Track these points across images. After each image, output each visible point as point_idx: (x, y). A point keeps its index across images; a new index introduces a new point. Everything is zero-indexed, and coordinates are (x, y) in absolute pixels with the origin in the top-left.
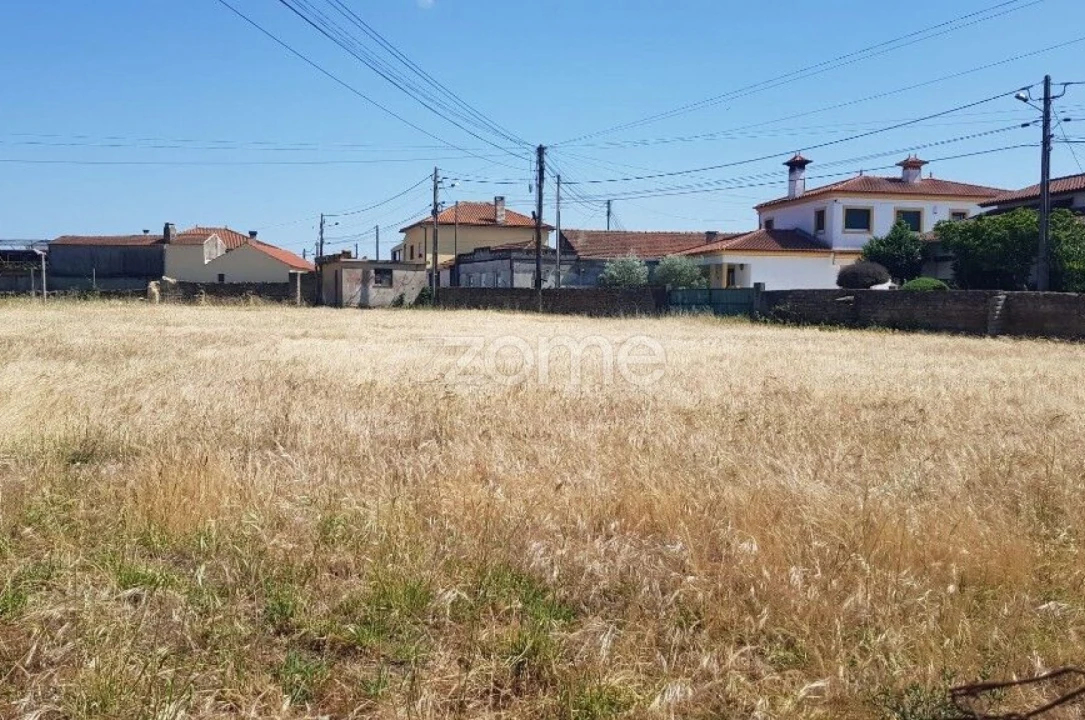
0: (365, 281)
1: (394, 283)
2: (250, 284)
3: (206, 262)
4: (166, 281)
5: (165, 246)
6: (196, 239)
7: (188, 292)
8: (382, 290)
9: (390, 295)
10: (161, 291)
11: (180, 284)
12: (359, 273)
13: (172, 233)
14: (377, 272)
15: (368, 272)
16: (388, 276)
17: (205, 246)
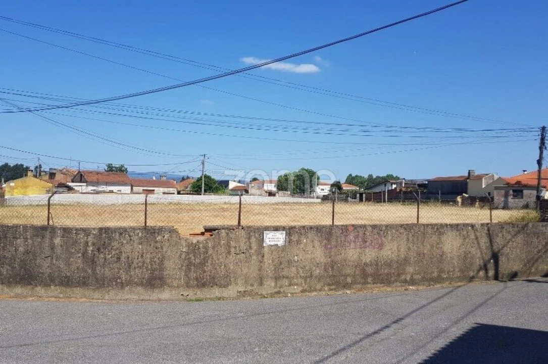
0: (506, 196)
1: (524, 197)
3: (484, 186)
4: (464, 196)
5: (468, 180)
6: (479, 178)
7: (473, 201)
8: (517, 200)
9: (523, 201)
10: (462, 201)
11: (470, 197)
12: (503, 192)
13: (472, 174)
14: (514, 191)
15: (509, 191)
16: (520, 193)
17: (483, 179)
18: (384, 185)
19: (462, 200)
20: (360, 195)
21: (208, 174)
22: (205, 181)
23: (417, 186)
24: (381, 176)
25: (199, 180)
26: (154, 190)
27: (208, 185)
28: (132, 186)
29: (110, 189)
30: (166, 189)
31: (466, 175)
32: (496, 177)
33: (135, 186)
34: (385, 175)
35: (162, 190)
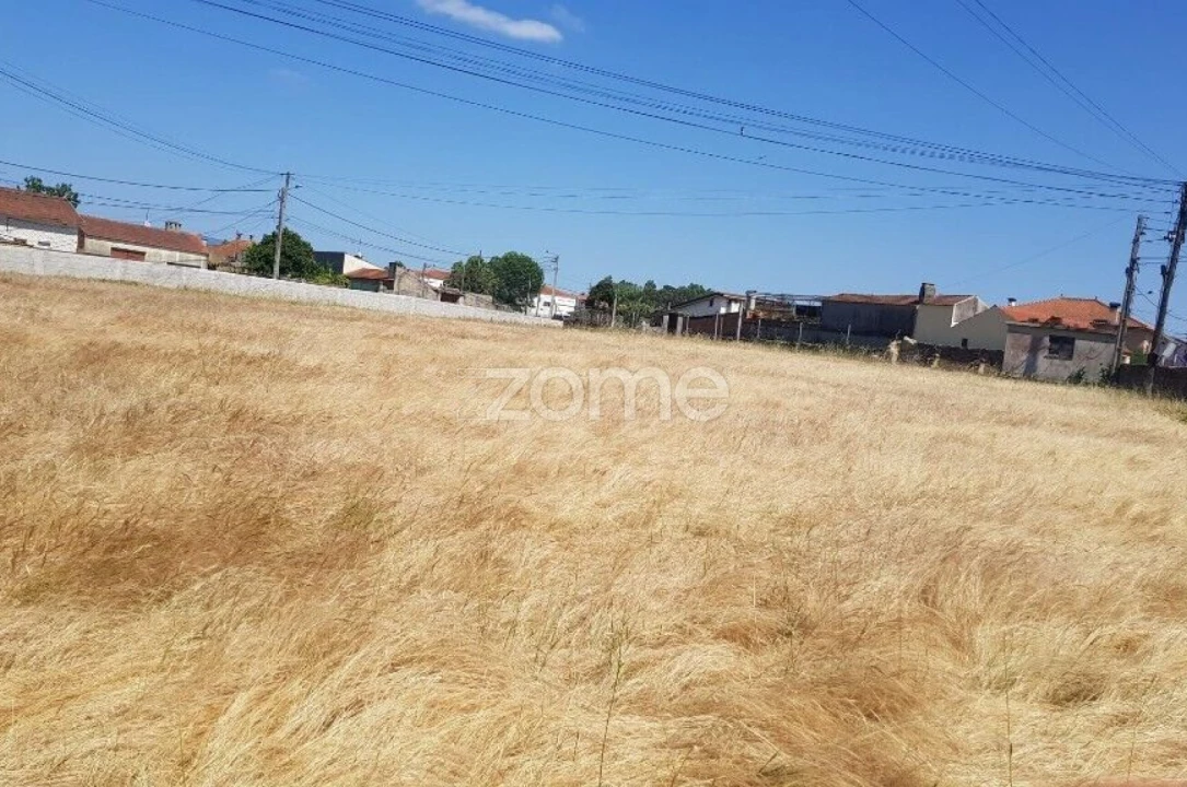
0: (1034, 350)
1: (1075, 356)
2: (984, 351)
3: (953, 324)
4: (907, 342)
5: (918, 307)
6: (946, 303)
7: (926, 354)
8: (1057, 361)
9: (1072, 367)
10: (901, 352)
11: (920, 346)
12: (1027, 339)
13: (927, 293)
14: (1053, 340)
15: (1041, 339)
16: (1068, 347)
17: (955, 308)
18: (708, 303)
19: (899, 352)
20: (670, 319)
21: (292, 228)
22: (283, 247)
23: (794, 309)
24: (676, 286)
25: (269, 241)
26: (143, 254)
27: (290, 257)
28: (82, 236)
29: (17, 236)
30: (178, 254)
31: (917, 293)
32: (982, 305)
33: (91, 237)
34: (687, 285)
35: (165, 253)
